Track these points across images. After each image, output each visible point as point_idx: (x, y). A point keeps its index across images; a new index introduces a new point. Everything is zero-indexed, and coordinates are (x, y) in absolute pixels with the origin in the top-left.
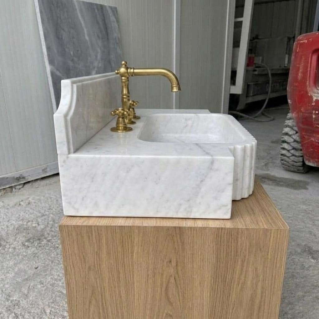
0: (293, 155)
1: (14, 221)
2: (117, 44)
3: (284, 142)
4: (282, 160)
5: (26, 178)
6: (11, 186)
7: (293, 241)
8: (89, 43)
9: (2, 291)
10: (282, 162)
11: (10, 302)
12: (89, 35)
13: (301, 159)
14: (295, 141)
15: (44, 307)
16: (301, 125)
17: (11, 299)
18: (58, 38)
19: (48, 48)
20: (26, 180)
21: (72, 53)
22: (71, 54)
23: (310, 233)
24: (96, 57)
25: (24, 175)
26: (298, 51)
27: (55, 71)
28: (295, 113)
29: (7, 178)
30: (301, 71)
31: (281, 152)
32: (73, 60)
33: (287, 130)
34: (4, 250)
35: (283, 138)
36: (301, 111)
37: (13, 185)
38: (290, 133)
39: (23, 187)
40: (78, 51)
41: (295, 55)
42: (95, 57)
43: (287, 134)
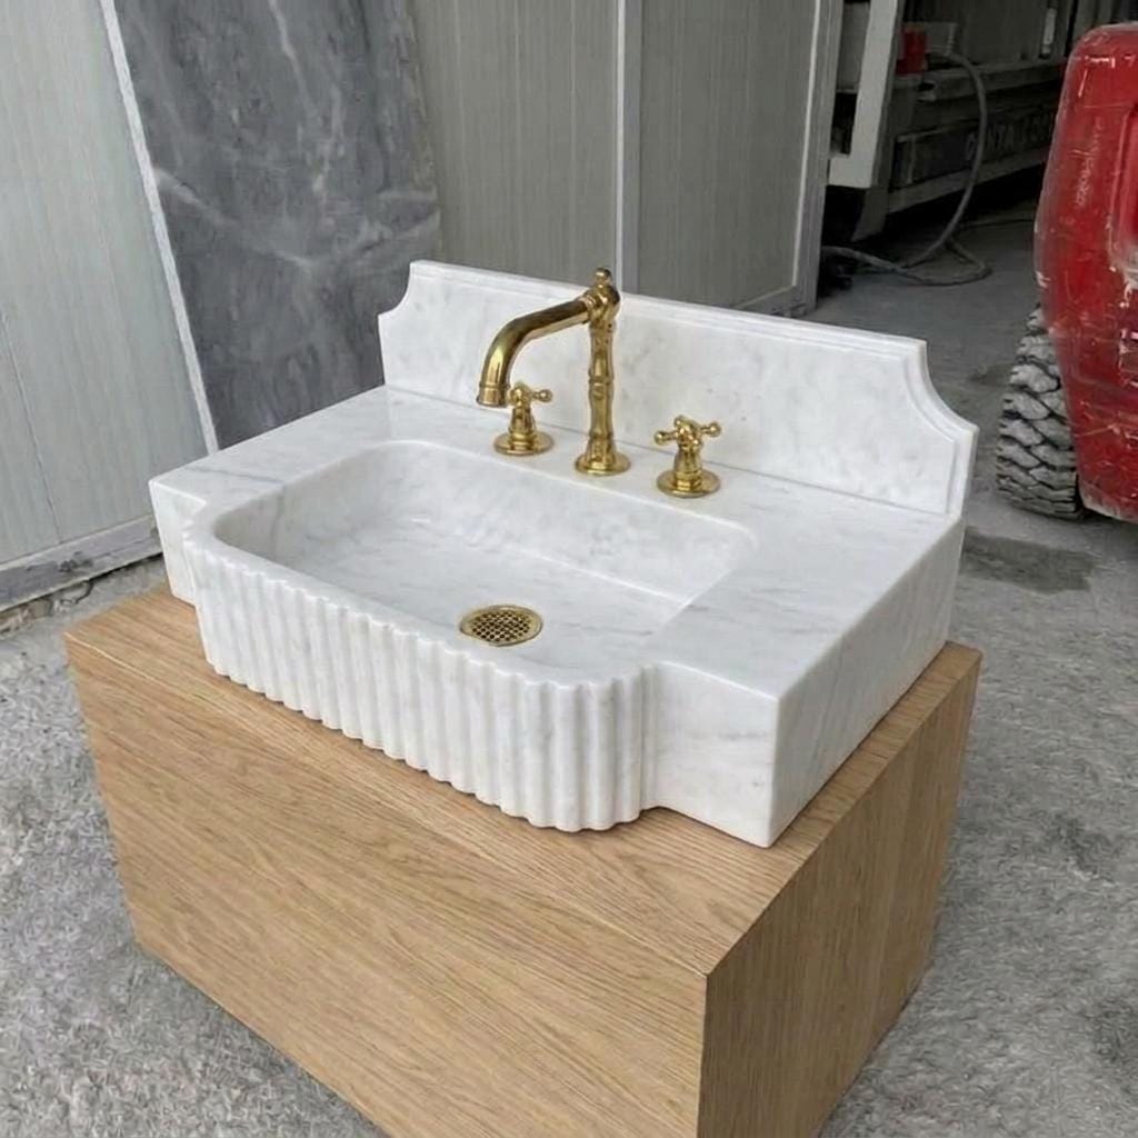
0: (1043, 464)
1: (65, 729)
2: (402, 61)
3: (1014, 415)
4: (1003, 477)
5: (96, 562)
6: (44, 593)
7: (1020, 799)
8: (297, 69)
9: (45, 994)
10: (1003, 482)
11: (71, 1032)
12: (296, 40)
13: (1069, 477)
14: (1052, 415)
15: (182, 1053)
16: (1075, 374)
17: (76, 1022)
18: (182, 64)
19: (147, 106)
20: (96, 570)
21: (235, 114)
22: (230, 118)
23: (1081, 766)
24: (327, 120)
25: (88, 554)
26: (1080, 94)
27: (177, 188)
28: (1056, 324)
29: (30, 569)
30: (1086, 173)
31: (1001, 450)
32: (239, 143)
33: (1024, 373)
34: (40, 839)
35: (1009, 401)
36: (1079, 322)
37: (52, 590)
38: (1037, 387)
39: (88, 594)
40: (256, 103)
41: (1071, 108)
42: (320, 121)
43: (1023, 388)
